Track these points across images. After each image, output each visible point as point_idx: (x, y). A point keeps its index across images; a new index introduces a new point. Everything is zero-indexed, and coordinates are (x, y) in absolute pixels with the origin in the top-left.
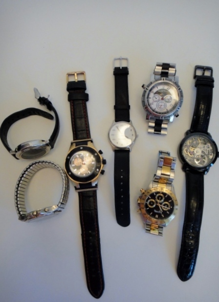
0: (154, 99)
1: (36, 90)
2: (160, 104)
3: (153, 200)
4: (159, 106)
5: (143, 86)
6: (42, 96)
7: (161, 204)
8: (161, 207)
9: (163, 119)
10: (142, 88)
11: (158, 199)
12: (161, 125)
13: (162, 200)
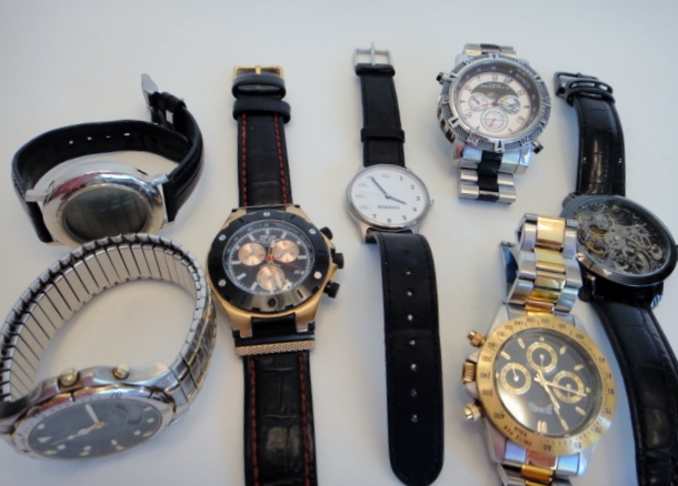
0: (474, 103)
1: (145, 80)
2: (491, 116)
3: (520, 367)
4: (489, 122)
5: (439, 78)
6: (160, 91)
7: (549, 377)
8: (551, 387)
9: (503, 149)
10: (437, 82)
11: (537, 361)
12: (495, 177)
13: (553, 366)
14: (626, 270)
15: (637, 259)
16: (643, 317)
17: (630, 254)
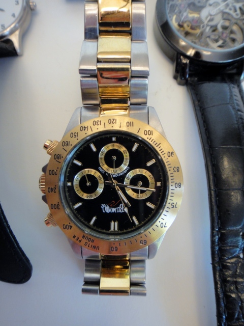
3: (92, 172)
11: (109, 163)
13: (124, 167)
14: (220, 46)
15: (232, 32)
16: (231, 92)
17: (225, 28)
